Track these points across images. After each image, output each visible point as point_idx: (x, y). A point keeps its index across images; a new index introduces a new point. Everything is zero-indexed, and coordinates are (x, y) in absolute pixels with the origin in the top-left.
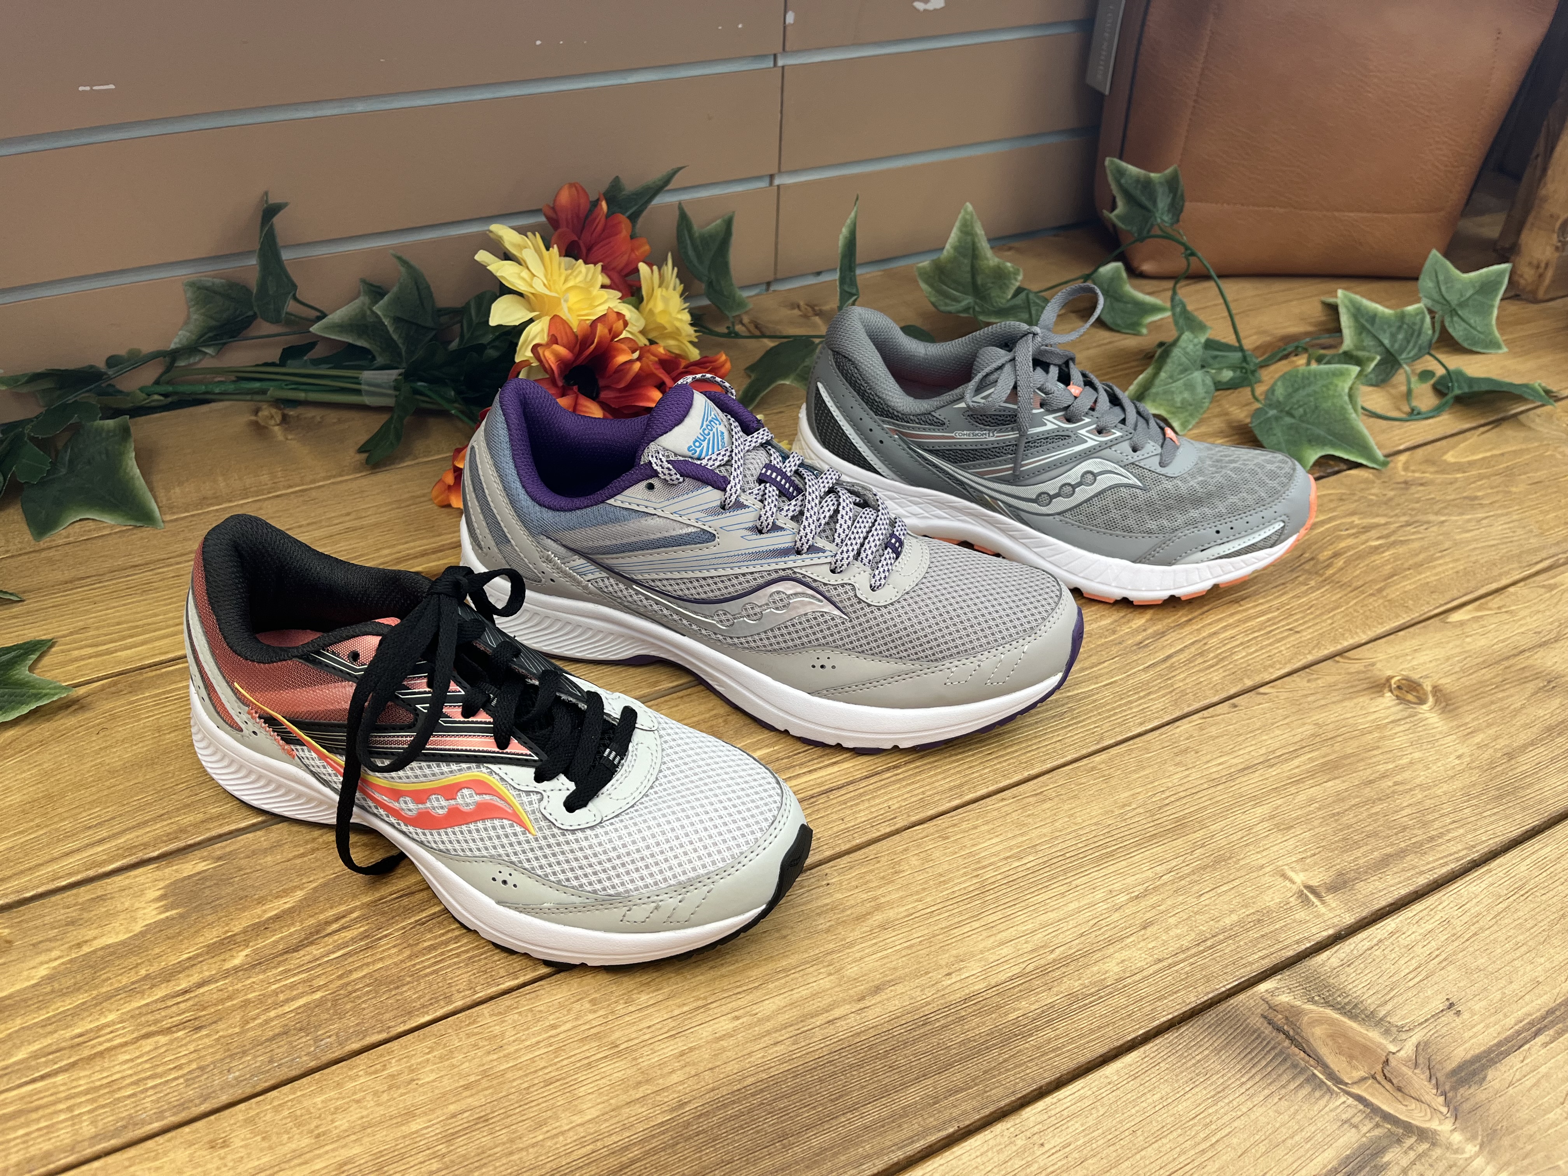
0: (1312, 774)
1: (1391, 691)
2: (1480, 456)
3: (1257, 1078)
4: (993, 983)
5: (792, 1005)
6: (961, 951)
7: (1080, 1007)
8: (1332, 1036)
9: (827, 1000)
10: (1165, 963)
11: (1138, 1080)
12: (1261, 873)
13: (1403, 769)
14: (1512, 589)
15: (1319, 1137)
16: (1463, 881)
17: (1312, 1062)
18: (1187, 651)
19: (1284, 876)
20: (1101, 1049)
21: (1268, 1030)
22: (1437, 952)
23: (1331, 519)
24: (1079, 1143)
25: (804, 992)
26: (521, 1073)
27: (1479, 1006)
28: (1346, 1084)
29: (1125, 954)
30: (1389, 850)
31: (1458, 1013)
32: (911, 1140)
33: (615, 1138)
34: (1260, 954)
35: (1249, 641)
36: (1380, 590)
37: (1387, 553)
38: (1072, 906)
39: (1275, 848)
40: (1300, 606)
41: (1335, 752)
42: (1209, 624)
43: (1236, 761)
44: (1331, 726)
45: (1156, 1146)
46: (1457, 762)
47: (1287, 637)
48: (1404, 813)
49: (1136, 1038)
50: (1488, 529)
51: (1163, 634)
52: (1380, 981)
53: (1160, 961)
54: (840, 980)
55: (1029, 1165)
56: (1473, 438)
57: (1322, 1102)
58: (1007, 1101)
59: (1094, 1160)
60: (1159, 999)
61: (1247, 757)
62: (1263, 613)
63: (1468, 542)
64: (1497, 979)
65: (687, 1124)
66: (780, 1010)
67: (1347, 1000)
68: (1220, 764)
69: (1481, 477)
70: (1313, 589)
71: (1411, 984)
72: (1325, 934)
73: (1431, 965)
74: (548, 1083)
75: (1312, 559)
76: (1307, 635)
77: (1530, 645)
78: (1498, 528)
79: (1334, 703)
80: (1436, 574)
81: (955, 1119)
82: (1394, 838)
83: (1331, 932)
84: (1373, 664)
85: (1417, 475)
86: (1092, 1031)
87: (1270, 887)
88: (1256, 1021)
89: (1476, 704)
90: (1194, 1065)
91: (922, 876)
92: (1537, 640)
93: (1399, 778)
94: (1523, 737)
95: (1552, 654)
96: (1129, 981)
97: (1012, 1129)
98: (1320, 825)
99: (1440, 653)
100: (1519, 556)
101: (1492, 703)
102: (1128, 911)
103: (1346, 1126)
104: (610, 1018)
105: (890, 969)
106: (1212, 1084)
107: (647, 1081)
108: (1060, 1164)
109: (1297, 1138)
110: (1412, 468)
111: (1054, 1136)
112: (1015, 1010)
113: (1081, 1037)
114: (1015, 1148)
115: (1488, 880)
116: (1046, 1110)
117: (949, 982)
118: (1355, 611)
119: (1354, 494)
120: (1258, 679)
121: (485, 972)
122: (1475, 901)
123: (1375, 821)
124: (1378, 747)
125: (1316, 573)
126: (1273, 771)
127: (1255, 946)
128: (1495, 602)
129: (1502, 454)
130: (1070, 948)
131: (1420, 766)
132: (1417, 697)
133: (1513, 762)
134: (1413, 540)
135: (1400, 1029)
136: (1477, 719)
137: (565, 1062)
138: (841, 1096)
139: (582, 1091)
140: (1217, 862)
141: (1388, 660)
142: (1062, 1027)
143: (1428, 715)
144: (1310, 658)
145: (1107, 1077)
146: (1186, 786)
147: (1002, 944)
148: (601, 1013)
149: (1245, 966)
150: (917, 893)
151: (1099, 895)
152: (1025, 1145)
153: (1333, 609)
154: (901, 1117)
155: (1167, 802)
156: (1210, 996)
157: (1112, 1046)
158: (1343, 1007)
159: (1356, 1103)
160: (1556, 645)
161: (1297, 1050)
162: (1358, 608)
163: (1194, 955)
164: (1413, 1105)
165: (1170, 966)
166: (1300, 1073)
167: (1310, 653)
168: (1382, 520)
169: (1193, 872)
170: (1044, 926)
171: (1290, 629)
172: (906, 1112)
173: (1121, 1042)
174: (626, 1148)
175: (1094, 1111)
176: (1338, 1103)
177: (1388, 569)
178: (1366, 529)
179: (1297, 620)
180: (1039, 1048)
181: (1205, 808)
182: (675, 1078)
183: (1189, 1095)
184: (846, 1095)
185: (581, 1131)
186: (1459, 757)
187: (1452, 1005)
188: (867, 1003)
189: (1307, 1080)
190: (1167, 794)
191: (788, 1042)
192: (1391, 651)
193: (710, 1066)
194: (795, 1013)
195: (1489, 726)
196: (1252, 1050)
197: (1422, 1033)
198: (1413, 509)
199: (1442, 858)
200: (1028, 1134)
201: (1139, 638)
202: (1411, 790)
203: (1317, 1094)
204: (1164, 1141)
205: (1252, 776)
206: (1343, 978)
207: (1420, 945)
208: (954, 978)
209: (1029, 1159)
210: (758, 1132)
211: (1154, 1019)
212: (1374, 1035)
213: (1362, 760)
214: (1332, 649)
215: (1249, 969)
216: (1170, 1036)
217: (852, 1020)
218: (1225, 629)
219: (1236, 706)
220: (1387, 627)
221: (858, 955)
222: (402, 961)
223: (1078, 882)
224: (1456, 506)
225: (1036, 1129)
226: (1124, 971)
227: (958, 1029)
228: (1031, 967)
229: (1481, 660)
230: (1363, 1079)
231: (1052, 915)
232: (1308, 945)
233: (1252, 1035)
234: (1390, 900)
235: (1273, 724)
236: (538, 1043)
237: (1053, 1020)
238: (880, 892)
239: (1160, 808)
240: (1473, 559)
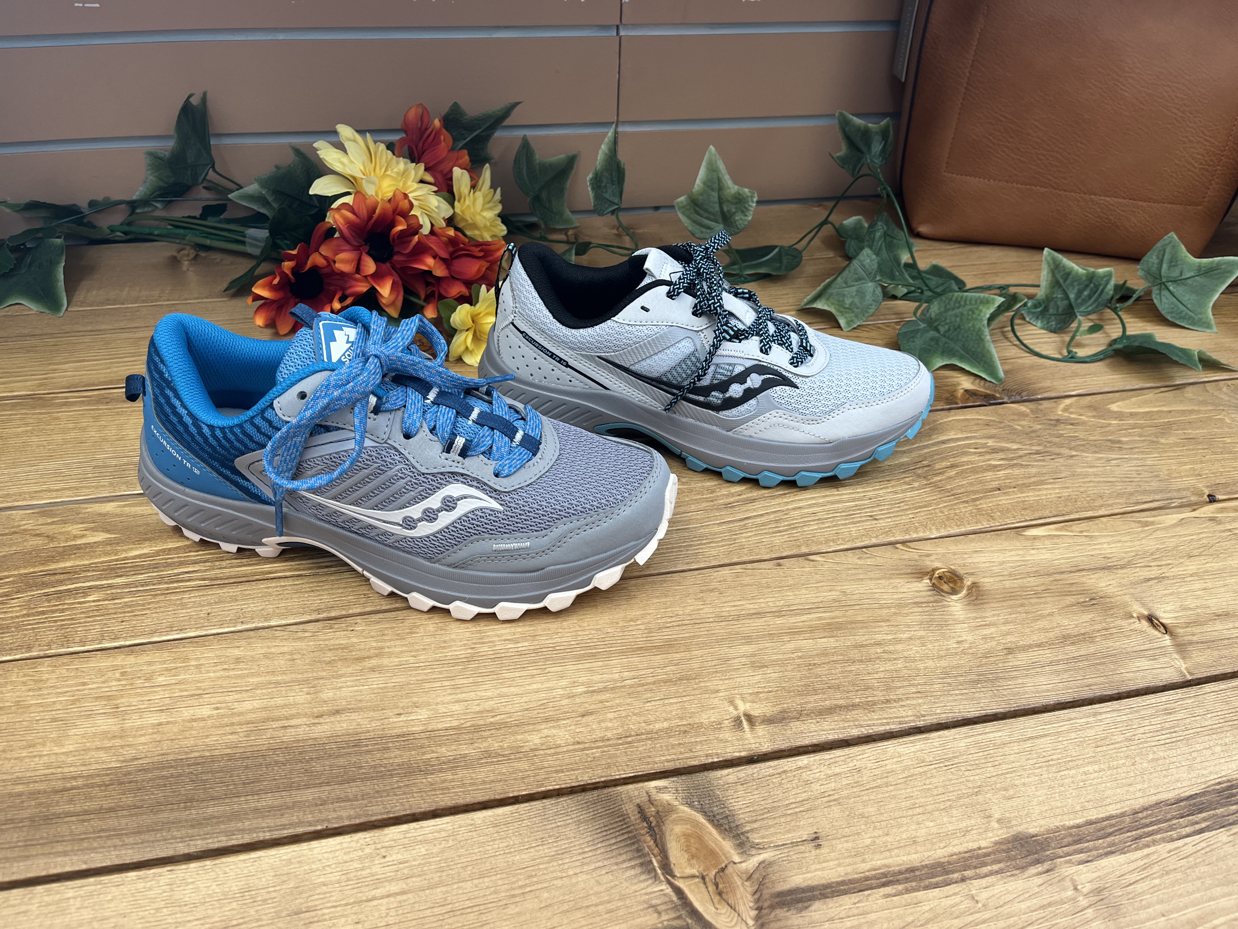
0: (812, 629)
1: (931, 579)
2: (1147, 410)
3: (599, 852)
4: (430, 729)
5: (265, 709)
6: (421, 700)
7: (487, 763)
8: (687, 836)
9: (294, 711)
10: (581, 746)
11: (496, 829)
12: (714, 695)
13: (899, 641)
14: (1104, 519)
15: (621, 912)
16: (895, 741)
17: (656, 851)
18: (767, 517)
19: (732, 702)
20: (481, 797)
21: (634, 817)
22: (831, 793)
23: (967, 438)
24: (414, 863)
25: (280, 701)
26: (41, 709)
27: (841, 846)
28: (674, 876)
29: (554, 731)
30: (841, 702)
31: (819, 846)
32: (284, 827)
33: (72, 769)
34: (669, 757)
35: (826, 519)
36: (975, 500)
37: (1003, 472)
38: (535, 686)
39: (738, 680)
40: (892, 499)
41: (844, 616)
42: (799, 500)
43: (750, 607)
44: (855, 597)
45: (476, 882)
46: (955, 646)
47: (863, 521)
48: (876, 676)
49: (518, 796)
50: (1116, 468)
51: (753, 500)
52: (762, 803)
53: (578, 743)
54: (313, 699)
55: (362, 869)
56: (1150, 395)
57: (642, 885)
58: (379, 817)
59: (420, 879)
60: (557, 772)
61: (763, 605)
62: (854, 500)
63: (1086, 475)
64: (875, 828)
65: (129, 773)
66: (254, 710)
67: (721, 811)
68: (734, 606)
69: (1134, 427)
70: (913, 489)
71: (789, 812)
72: (737, 754)
73: (819, 801)
74: (54, 720)
75: (929, 466)
76: (882, 523)
77: (1091, 567)
78: (1126, 468)
79: (871, 579)
80: (1038, 495)
81: (328, 820)
82: (853, 693)
83: (743, 754)
84: (928, 555)
85: (1072, 416)
86: (484, 782)
87: (713, 709)
88: (630, 809)
89: (1004, 604)
90: (553, 828)
91: (428, 640)
92: (1103, 563)
93: (891, 648)
94: (1036, 638)
95: (1111, 577)
96: (542, 752)
97: (368, 840)
98: (792, 671)
99: (998, 557)
100: (1131, 494)
101: (1022, 605)
102: (578, 700)
103: (650, 910)
104: (128, 687)
105: (356, 700)
106: (556, 846)
107: (121, 737)
108: (389, 874)
109: (600, 908)
110: (1071, 410)
111: (398, 853)
112: (433, 752)
113: (471, 784)
114: (361, 854)
115: (919, 746)
116: (406, 832)
117: (395, 720)
118: (942, 512)
119: (1001, 422)
120: (814, 549)
121: (66, 637)
122: (896, 759)
123: (844, 677)
124: (888, 620)
125: (924, 477)
126: (779, 621)
127: (668, 750)
128: (1084, 525)
129: (1170, 412)
130: (510, 717)
131: (918, 642)
132: (952, 588)
133: (1010, 656)
134: (1033, 466)
135: (754, 846)
136: (999, 615)
137: (75, 710)
138: (253, 782)
139: (72, 732)
140: (680, 679)
141: (944, 555)
142: (461, 773)
143: (951, 604)
144: (874, 541)
145: (473, 820)
146: (694, 617)
147: (457, 702)
148: (123, 682)
149: (648, 763)
150: (418, 650)
151: (564, 683)
152: (371, 853)
153: (920, 507)
154: (288, 808)
155: (669, 625)
156: (603, 779)
157: (492, 798)
158: (714, 816)
159: (672, 894)
160: (1120, 571)
161: (648, 838)
162: (945, 510)
163: (610, 746)
164: (724, 909)
165: (583, 750)
166: (640, 857)
167: (877, 536)
168: (1015, 446)
169: (654, 683)
170: (500, 696)
171: (871, 516)
172: (295, 805)
173: (502, 796)
174: (74, 778)
175: (443, 843)
176: (656, 889)
177: (995, 484)
178: (995, 451)
179: (881, 510)
180: (432, 784)
181: (699, 636)
182: (143, 740)
183: (532, 850)
184: (258, 782)
185: (53, 759)
186: (958, 642)
187: (817, 838)
188: (321, 720)
189: (642, 864)
190: (674, 619)
191: (241, 734)
192: (953, 548)
193: (174, 737)
194: (264, 714)
195: (1006, 623)
196: (609, 829)
197: (772, 854)
198: (1049, 442)
199: (886, 718)
200: (379, 846)
201: (732, 500)
202: (895, 659)
203: (643, 877)
204: (486, 880)
205: (757, 620)
206: (730, 792)
207: (821, 782)
208: (402, 718)
209: (367, 865)
210: (174, 792)
211: (541, 786)
212: (727, 846)
213: (866, 627)
214: (899, 538)
215: (650, 766)
216: (547, 802)
217: (300, 730)
218: (810, 506)
219: (779, 565)
220: (963, 530)
221: (340, 685)
222: (17, 617)
223: (552, 669)
224: (1095, 445)
225: (387, 844)
226: (542, 744)
227: (378, 755)
228: (468, 724)
229: (1035, 569)
230: (693, 876)
231: (512, 689)
232: (716, 760)
233: (618, 817)
234: (815, 741)
235: (803, 585)
236: (67, 692)
237: (458, 766)
238: (388, 644)
239: (660, 629)
240: (1082, 489)
